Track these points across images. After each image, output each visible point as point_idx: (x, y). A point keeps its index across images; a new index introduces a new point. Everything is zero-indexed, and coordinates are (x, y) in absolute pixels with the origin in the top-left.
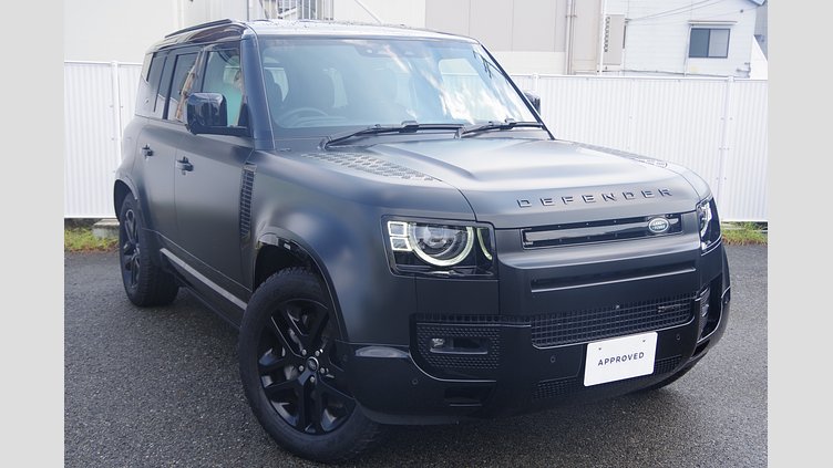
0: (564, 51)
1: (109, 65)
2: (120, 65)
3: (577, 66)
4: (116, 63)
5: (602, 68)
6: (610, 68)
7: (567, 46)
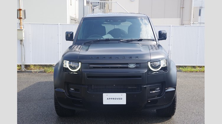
0: (180, 18)
1: (57, 24)
2: (60, 24)
3: (184, 22)
4: (59, 24)
5: (192, 22)
6: (195, 22)
7: (181, 16)
